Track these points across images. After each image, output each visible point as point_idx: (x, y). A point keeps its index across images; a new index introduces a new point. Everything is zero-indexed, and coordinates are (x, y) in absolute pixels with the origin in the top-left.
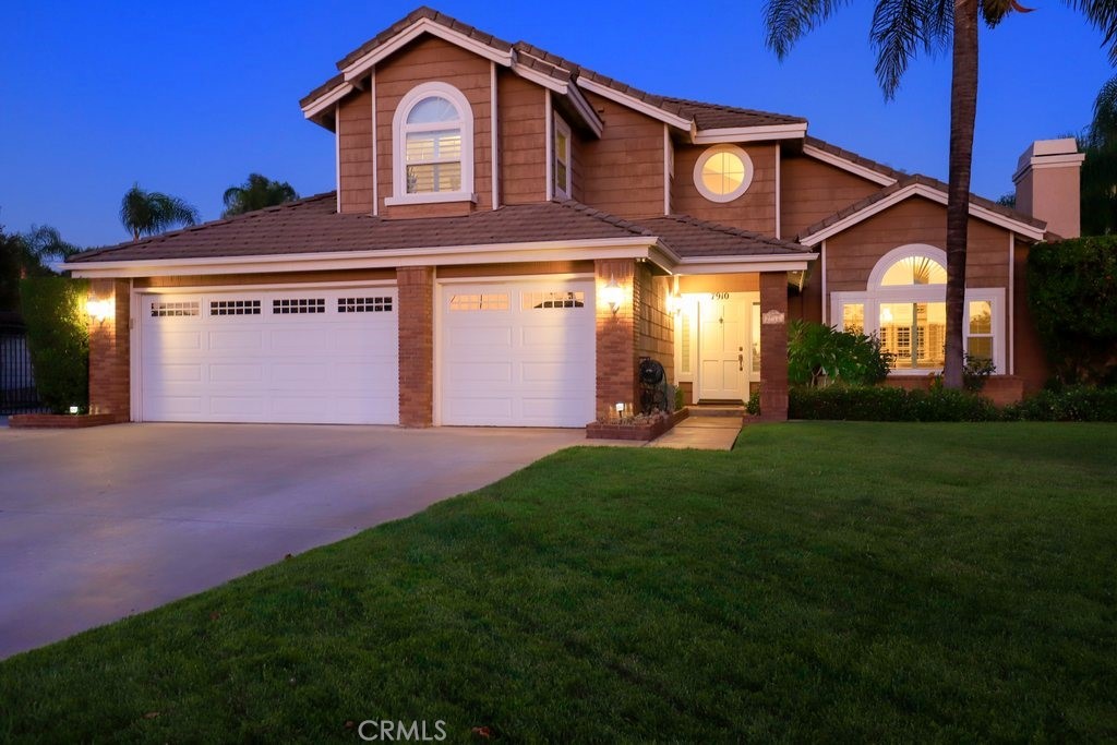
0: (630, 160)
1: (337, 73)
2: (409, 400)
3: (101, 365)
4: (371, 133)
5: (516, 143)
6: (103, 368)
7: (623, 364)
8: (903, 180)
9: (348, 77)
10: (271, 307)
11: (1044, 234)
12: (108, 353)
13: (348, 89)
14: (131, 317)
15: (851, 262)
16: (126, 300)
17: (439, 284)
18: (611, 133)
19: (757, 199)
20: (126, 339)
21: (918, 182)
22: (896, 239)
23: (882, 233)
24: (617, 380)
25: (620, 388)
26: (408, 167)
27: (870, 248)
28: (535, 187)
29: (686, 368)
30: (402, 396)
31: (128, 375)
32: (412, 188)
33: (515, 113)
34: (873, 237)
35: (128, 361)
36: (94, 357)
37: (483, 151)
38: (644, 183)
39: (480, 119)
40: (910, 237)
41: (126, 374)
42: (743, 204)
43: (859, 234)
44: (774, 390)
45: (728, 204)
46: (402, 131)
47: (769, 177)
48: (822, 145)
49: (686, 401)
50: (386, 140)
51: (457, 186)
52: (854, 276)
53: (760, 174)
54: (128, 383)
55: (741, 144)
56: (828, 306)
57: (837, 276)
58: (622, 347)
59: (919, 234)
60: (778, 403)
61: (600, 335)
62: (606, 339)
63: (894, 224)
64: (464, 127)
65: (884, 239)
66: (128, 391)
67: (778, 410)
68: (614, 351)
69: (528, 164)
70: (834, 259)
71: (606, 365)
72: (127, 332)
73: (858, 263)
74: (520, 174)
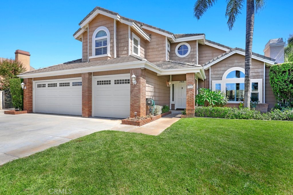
0: (157, 47)
4: (88, 41)
5: (122, 41)
9: (81, 27)
10: (59, 85)
11: (274, 63)
12: (27, 96)
14: (33, 87)
15: (217, 72)
16: (32, 84)
17: (93, 77)
18: (153, 40)
19: (192, 56)
20: (32, 93)
21: (236, 50)
22: (230, 65)
23: (226, 64)
24: (136, 105)
25: (136, 108)
26: (96, 49)
27: (223, 69)
28: (126, 52)
29: (173, 100)
30: (83, 108)
31: (32, 102)
32: (96, 54)
33: (121, 33)
34: (224, 65)
35: (32, 98)
36: (24, 97)
37: (112, 43)
38: (161, 52)
39: (112, 35)
40: (234, 65)
41: (32, 101)
42: (188, 57)
43: (220, 65)
44: (190, 108)
45: (184, 58)
46: (94, 39)
47: (195, 50)
48: (210, 42)
49: (173, 108)
50: (91, 43)
51: (106, 53)
52: (218, 76)
53: (192, 50)
54: (32, 103)
55: (187, 42)
56: (211, 84)
57: (214, 76)
58: (137, 95)
59: (237, 64)
60: (191, 112)
61: (131, 92)
62: (133, 93)
63: (230, 62)
64: (108, 37)
65: (227, 66)
66: (32, 105)
67: (191, 114)
68: (135, 97)
69: (124, 46)
70: (213, 72)
71: (133, 101)
72: (32, 91)
73: (220, 73)
74: (122, 49)
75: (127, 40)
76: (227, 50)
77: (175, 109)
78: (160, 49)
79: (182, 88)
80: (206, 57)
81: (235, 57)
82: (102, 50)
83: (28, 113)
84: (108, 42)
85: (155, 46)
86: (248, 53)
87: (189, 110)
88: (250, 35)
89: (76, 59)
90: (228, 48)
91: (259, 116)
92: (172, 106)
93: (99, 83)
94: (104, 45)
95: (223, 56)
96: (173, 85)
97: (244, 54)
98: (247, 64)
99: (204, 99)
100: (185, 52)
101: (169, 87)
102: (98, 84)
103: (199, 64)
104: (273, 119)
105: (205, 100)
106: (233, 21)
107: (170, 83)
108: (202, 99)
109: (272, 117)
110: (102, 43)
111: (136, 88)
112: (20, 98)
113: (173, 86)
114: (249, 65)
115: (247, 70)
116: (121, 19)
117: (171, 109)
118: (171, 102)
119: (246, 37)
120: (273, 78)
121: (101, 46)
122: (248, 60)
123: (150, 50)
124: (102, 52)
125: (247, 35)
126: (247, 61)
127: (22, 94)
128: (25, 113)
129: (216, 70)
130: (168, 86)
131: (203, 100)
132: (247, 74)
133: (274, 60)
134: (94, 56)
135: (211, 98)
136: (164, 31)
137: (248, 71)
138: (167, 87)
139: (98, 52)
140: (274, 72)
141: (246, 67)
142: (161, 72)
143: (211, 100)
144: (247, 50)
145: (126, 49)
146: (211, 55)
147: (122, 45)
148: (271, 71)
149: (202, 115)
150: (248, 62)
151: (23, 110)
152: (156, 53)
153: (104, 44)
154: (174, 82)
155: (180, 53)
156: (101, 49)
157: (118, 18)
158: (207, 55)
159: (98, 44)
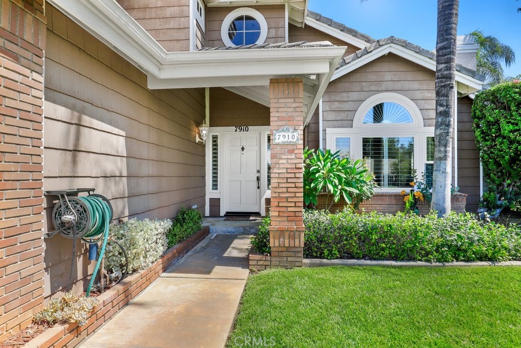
11: (483, 86)
15: (340, 105)
21: (392, 43)
22: (374, 88)
23: (364, 84)
27: (354, 96)
29: (215, 186)
34: (357, 86)
40: (384, 87)
43: (347, 85)
44: (286, 225)
47: (280, 34)
49: (215, 213)
52: (343, 116)
53: (273, 31)
56: (325, 139)
57: (331, 116)
59: (390, 85)
60: (292, 242)
63: (372, 77)
65: (365, 89)
67: (292, 250)
70: (329, 103)
73: (346, 106)
77: (222, 213)
79: (243, 149)
81: (386, 66)
86: (447, 39)
87: (282, 232)
92: (210, 206)
96: (215, 139)
98: (445, 72)
99: (317, 185)
100: (252, 38)
101: (202, 146)
105: (320, 186)
107: (204, 132)
108: (312, 185)
113: (214, 141)
117: (207, 213)
118: (210, 193)
126: (445, 63)
129: (338, 99)
130: (198, 140)
131: (315, 189)
132: (445, 103)
133: (482, 78)
137: (447, 96)
138: (196, 143)
141: (441, 82)
142: (160, 64)
143: (340, 187)
149: (330, 251)
154: (218, 131)
155: (236, 39)
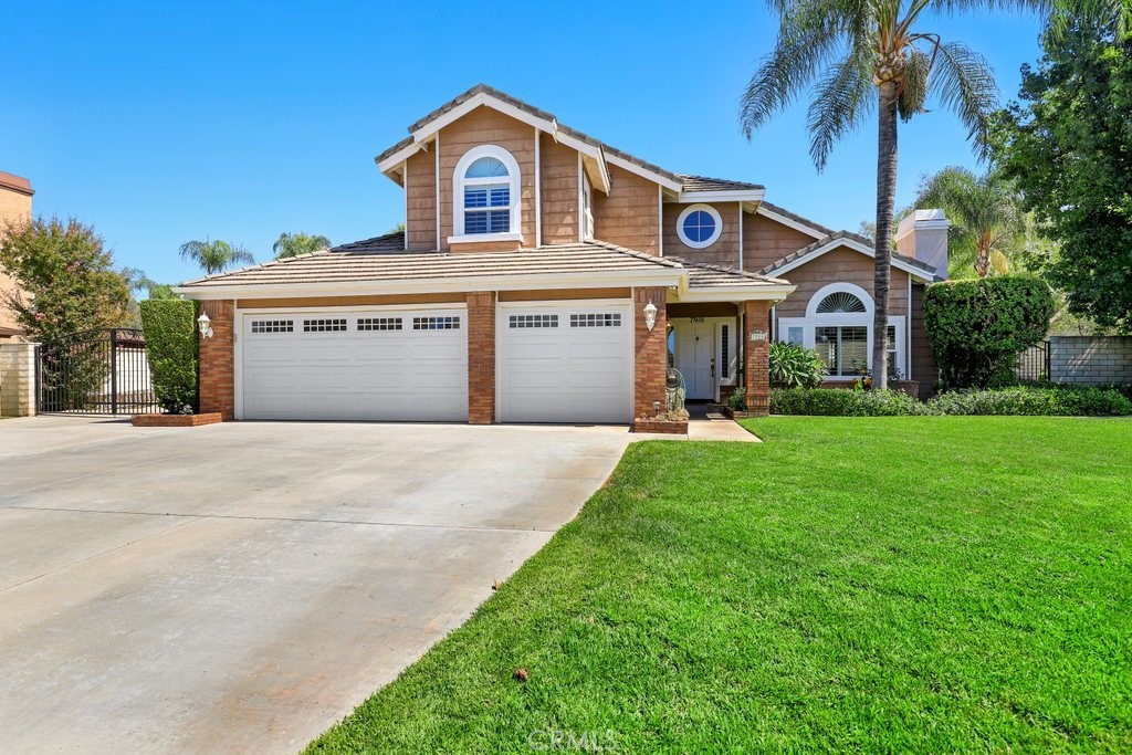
0: (632, 213)
1: (407, 135)
2: (477, 401)
3: (210, 372)
4: (435, 185)
5: (554, 196)
6: (212, 375)
7: (657, 372)
8: (831, 235)
9: (417, 139)
10: (356, 325)
11: (935, 277)
12: (215, 363)
13: (416, 150)
14: (235, 332)
16: (231, 318)
17: (500, 306)
18: (617, 192)
19: (726, 247)
20: (231, 351)
21: (843, 236)
22: (826, 278)
23: (817, 274)
24: (653, 384)
25: (654, 391)
26: (466, 213)
27: (807, 286)
28: (569, 231)
30: (470, 398)
31: (233, 382)
32: (469, 230)
33: (553, 171)
34: (810, 277)
35: (232, 369)
36: (203, 365)
37: (529, 200)
38: (644, 231)
39: (526, 176)
40: (836, 277)
41: (231, 380)
42: (714, 249)
45: (703, 250)
46: (461, 183)
47: (734, 230)
48: (771, 207)
50: (448, 191)
51: (507, 229)
52: (795, 306)
53: (727, 228)
54: (233, 388)
55: (713, 205)
56: (777, 328)
57: (785, 306)
58: (656, 358)
59: (844, 275)
60: (762, 403)
61: (638, 349)
62: (644, 352)
63: (826, 268)
64: (513, 181)
65: (819, 279)
66: (233, 394)
67: (761, 408)
68: (650, 362)
69: (564, 213)
71: (644, 372)
72: (233, 345)
73: (799, 296)
74: (557, 220)
75: (575, 194)
76: (820, 236)
78: (640, 221)
79: (697, 339)
80: (758, 249)
81: (839, 256)
82: (489, 217)
83: (224, 421)
84: (511, 196)
85: (626, 212)
87: (755, 397)
88: (888, 207)
89: (365, 237)
90: (821, 229)
91: (919, 406)
93: (516, 322)
94: (493, 205)
95: (809, 251)
97: (871, 252)
98: (881, 278)
100: (707, 233)
102: (513, 326)
103: (745, 268)
104: (948, 412)
106: (826, 151)
109: (946, 408)
110: (489, 198)
111: (653, 340)
112: (190, 370)
114: (884, 283)
115: (880, 293)
116: (559, 133)
119: (879, 211)
120: (935, 316)
121: (485, 205)
122: (884, 269)
123: (608, 223)
124: (489, 225)
125: (879, 205)
126: (880, 271)
127: (197, 357)
128: (214, 421)
132: (880, 304)
133: (932, 270)
134: (459, 237)
135: (793, 365)
136: (656, 170)
139: (474, 224)
140: (937, 302)
143: (793, 372)
144: (881, 242)
145: (569, 219)
146: (772, 244)
147: (557, 208)
148: (930, 297)
150: (884, 275)
151: (197, 411)
152: (629, 231)
153: (492, 199)
155: (691, 234)
156: (484, 213)
157: (550, 128)
158: (761, 244)
159: (472, 198)
